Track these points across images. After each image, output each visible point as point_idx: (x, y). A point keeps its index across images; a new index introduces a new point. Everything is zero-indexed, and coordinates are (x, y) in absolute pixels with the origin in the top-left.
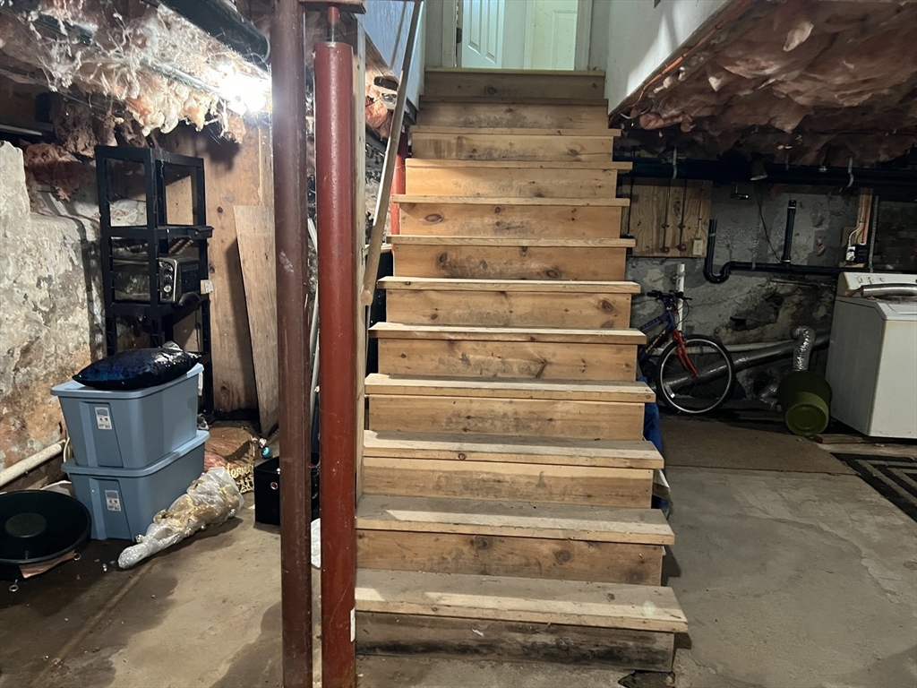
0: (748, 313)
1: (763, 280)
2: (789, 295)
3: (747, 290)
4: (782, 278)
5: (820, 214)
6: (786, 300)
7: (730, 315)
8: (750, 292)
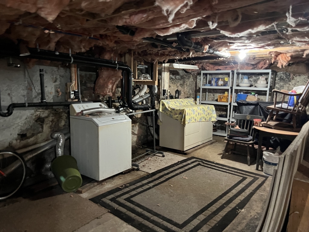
0: (27, 130)
1: (33, 111)
2: (47, 117)
3: (24, 118)
4: (42, 109)
5: (55, 76)
6: (46, 120)
7: (17, 133)
8: (26, 118)
